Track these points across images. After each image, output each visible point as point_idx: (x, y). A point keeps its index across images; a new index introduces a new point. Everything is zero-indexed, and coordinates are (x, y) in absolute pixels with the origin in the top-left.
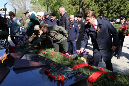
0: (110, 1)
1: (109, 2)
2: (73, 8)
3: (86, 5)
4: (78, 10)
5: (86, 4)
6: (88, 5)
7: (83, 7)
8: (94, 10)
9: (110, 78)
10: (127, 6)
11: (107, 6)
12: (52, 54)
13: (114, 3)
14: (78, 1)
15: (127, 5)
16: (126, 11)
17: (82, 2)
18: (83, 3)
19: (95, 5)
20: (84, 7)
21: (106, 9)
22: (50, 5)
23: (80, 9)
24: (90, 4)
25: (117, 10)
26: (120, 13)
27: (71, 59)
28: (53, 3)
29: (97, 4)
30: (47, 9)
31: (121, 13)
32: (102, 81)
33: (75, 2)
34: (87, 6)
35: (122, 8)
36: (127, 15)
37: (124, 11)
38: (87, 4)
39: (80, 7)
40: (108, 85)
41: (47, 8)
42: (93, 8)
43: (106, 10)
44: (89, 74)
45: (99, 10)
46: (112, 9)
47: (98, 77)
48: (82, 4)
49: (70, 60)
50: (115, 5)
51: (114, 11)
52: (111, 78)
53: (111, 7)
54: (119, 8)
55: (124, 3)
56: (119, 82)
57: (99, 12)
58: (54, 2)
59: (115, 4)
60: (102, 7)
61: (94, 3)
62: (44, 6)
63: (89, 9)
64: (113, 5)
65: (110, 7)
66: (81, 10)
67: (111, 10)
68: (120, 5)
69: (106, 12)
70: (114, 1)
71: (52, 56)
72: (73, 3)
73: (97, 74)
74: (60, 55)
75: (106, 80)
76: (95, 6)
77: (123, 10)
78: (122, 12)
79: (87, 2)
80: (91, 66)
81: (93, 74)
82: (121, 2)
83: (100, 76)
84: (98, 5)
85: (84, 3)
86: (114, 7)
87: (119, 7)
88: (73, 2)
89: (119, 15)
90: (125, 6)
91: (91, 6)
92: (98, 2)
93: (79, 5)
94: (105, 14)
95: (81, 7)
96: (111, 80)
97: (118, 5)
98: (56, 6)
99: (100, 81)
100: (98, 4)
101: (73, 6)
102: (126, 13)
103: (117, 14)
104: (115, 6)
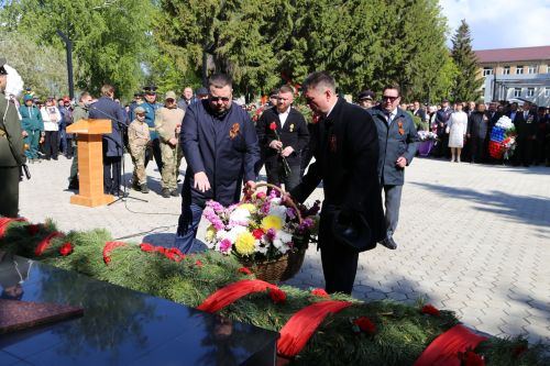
0: (313, 29)
1: (313, 34)
2: (176, 56)
3: (229, 45)
4: (200, 62)
5: (227, 39)
6: (238, 44)
7: (218, 50)
8: (259, 61)
9: (357, 329)
10: (371, 49)
11: (306, 48)
12: (108, 254)
13: (328, 38)
14: (197, 29)
15: (371, 44)
16: (371, 67)
17: (212, 33)
18: (216, 35)
19: (261, 42)
20: (223, 50)
21: (301, 60)
22: (80, 43)
23: (204, 59)
24: (244, 39)
25: (340, 64)
26: (353, 75)
27: (191, 268)
28: (92, 33)
29: (268, 42)
30: (65, 58)
31: (356, 74)
32: (329, 344)
33: (186, 31)
34: (232, 49)
35: (357, 57)
36: (375, 82)
37: (365, 68)
38: (233, 40)
39: (205, 52)
40: (354, 358)
41: (64, 52)
42: (255, 54)
43: (302, 64)
44: (273, 322)
45: (279, 62)
46: (325, 58)
47: (312, 331)
48: (213, 39)
49: (187, 270)
50: (334, 45)
51: (331, 67)
52: (362, 331)
53: (320, 52)
54: (346, 56)
55: (361, 37)
56: (392, 339)
57: (278, 70)
58: (96, 32)
59: (332, 41)
60: (289, 53)
61: (261, 38)
62: (51, 47)
63: (242, 58)
64: (326, 46)
65: (316, 52)
66: (210, 64)
67: (320, 63)
68: (348, 47)
69: (304, 69)
70: (327, 31)
71: (105, 260)
72: (178, 37)
73: (307, 319)
74: (143, 254)
75: (345, 338)
76: (264, 47)
77: (360, 63)
78: (357, 70)
79: (230, 32)
80: (277, 288)
81: (290, 322)
82: (353, 34)
83: (319, 328)
84: (276, 44)
85: (222, 36)
86: (330, 53)
87: (347, 52)
88: (177, 32)
89: (349, 81)
90: (367, 51)
91: (247, 46)
92: (273, 32)
93: (202, 42)
94: (302, 78)
95: (210, 50)
96: (363, 335)
97: (344, 46)
98: (103, 45)
99: (320, 346)
100: (273, 42)
101: (175, 47)
102: (370, 74)
103: (343, 75)
104: (332, 50)
